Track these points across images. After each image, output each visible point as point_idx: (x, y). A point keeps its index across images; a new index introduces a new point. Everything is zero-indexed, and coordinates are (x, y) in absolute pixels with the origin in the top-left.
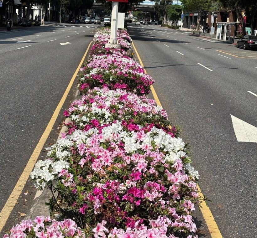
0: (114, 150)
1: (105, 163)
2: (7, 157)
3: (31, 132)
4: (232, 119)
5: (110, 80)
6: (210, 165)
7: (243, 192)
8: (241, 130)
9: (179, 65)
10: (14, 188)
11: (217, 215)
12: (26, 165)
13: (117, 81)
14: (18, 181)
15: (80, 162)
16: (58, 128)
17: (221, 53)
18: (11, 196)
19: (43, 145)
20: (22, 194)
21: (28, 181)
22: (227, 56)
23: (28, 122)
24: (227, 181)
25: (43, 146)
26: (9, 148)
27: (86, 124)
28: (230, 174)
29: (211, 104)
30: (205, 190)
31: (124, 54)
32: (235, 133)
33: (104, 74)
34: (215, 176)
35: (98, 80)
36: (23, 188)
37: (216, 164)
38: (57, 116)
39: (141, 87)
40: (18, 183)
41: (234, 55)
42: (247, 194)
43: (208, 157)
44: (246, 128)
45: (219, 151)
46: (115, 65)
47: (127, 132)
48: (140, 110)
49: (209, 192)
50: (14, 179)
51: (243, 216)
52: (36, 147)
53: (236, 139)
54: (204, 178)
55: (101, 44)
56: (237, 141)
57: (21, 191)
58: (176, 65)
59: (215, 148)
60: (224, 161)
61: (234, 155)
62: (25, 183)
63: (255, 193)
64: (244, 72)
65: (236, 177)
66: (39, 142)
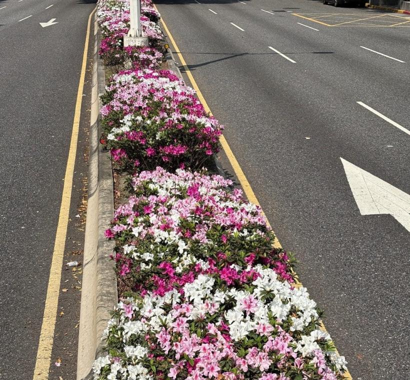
0: (214, 340)
1: (208, 373)
2: (11, 289)
3: (36, 230)
4: (345, 168)
5: (157, 138)
6: (329, 272)
7: (387, 321)
8: (362, 190)
9: (241, 55)
10: (36, 353)
11: (358, 377)
12: (44, 303)
13: (169, 140)
14: (41, 339)
15: (170, 372)
16: (78, 216)
17: (301, 20)
18: (36, 372)
19: (63, 256)
20: (53, 366)
21: (55, 337)
22: (312, 24)
23: (28, 208)
24: (361, 302)
25: (62, 259)
26: (10, 268)
27: (150, 265)
28: (362, 287)
29: (307, 138)
30: (332, 327)
31: (157, 57)
32: (354, 197)
33: (144, 128)
34: (340, 294)
35: (138, 142)
36: (50, 352)
37: (337, 268)
38: (71, 188)
39: (205, 145)
40: (40, 342)
41: (321, 22)
42: (395, 325)
43: (322, 254)
44: (368, 184)
45: (338, 240)
46: (155, 100)
47: (225, 292)
48: (226, 223)
49: (338, 329)
50: (33, 335)
51: (398, 373)
52: (51, 262)
53: (358, 210)
54: (326, 300)
55: (115, 36)
56: (360, 215)
57: (50, 359)
58: (236, 56)
59: (329, 234)
60: (348, 259)
61: (361, 245)
62: (52, 341)
63: (407, 321)
64: (344, 60)
65: (372, 292)
66: (55, 249)
